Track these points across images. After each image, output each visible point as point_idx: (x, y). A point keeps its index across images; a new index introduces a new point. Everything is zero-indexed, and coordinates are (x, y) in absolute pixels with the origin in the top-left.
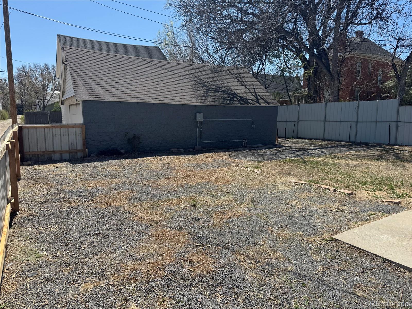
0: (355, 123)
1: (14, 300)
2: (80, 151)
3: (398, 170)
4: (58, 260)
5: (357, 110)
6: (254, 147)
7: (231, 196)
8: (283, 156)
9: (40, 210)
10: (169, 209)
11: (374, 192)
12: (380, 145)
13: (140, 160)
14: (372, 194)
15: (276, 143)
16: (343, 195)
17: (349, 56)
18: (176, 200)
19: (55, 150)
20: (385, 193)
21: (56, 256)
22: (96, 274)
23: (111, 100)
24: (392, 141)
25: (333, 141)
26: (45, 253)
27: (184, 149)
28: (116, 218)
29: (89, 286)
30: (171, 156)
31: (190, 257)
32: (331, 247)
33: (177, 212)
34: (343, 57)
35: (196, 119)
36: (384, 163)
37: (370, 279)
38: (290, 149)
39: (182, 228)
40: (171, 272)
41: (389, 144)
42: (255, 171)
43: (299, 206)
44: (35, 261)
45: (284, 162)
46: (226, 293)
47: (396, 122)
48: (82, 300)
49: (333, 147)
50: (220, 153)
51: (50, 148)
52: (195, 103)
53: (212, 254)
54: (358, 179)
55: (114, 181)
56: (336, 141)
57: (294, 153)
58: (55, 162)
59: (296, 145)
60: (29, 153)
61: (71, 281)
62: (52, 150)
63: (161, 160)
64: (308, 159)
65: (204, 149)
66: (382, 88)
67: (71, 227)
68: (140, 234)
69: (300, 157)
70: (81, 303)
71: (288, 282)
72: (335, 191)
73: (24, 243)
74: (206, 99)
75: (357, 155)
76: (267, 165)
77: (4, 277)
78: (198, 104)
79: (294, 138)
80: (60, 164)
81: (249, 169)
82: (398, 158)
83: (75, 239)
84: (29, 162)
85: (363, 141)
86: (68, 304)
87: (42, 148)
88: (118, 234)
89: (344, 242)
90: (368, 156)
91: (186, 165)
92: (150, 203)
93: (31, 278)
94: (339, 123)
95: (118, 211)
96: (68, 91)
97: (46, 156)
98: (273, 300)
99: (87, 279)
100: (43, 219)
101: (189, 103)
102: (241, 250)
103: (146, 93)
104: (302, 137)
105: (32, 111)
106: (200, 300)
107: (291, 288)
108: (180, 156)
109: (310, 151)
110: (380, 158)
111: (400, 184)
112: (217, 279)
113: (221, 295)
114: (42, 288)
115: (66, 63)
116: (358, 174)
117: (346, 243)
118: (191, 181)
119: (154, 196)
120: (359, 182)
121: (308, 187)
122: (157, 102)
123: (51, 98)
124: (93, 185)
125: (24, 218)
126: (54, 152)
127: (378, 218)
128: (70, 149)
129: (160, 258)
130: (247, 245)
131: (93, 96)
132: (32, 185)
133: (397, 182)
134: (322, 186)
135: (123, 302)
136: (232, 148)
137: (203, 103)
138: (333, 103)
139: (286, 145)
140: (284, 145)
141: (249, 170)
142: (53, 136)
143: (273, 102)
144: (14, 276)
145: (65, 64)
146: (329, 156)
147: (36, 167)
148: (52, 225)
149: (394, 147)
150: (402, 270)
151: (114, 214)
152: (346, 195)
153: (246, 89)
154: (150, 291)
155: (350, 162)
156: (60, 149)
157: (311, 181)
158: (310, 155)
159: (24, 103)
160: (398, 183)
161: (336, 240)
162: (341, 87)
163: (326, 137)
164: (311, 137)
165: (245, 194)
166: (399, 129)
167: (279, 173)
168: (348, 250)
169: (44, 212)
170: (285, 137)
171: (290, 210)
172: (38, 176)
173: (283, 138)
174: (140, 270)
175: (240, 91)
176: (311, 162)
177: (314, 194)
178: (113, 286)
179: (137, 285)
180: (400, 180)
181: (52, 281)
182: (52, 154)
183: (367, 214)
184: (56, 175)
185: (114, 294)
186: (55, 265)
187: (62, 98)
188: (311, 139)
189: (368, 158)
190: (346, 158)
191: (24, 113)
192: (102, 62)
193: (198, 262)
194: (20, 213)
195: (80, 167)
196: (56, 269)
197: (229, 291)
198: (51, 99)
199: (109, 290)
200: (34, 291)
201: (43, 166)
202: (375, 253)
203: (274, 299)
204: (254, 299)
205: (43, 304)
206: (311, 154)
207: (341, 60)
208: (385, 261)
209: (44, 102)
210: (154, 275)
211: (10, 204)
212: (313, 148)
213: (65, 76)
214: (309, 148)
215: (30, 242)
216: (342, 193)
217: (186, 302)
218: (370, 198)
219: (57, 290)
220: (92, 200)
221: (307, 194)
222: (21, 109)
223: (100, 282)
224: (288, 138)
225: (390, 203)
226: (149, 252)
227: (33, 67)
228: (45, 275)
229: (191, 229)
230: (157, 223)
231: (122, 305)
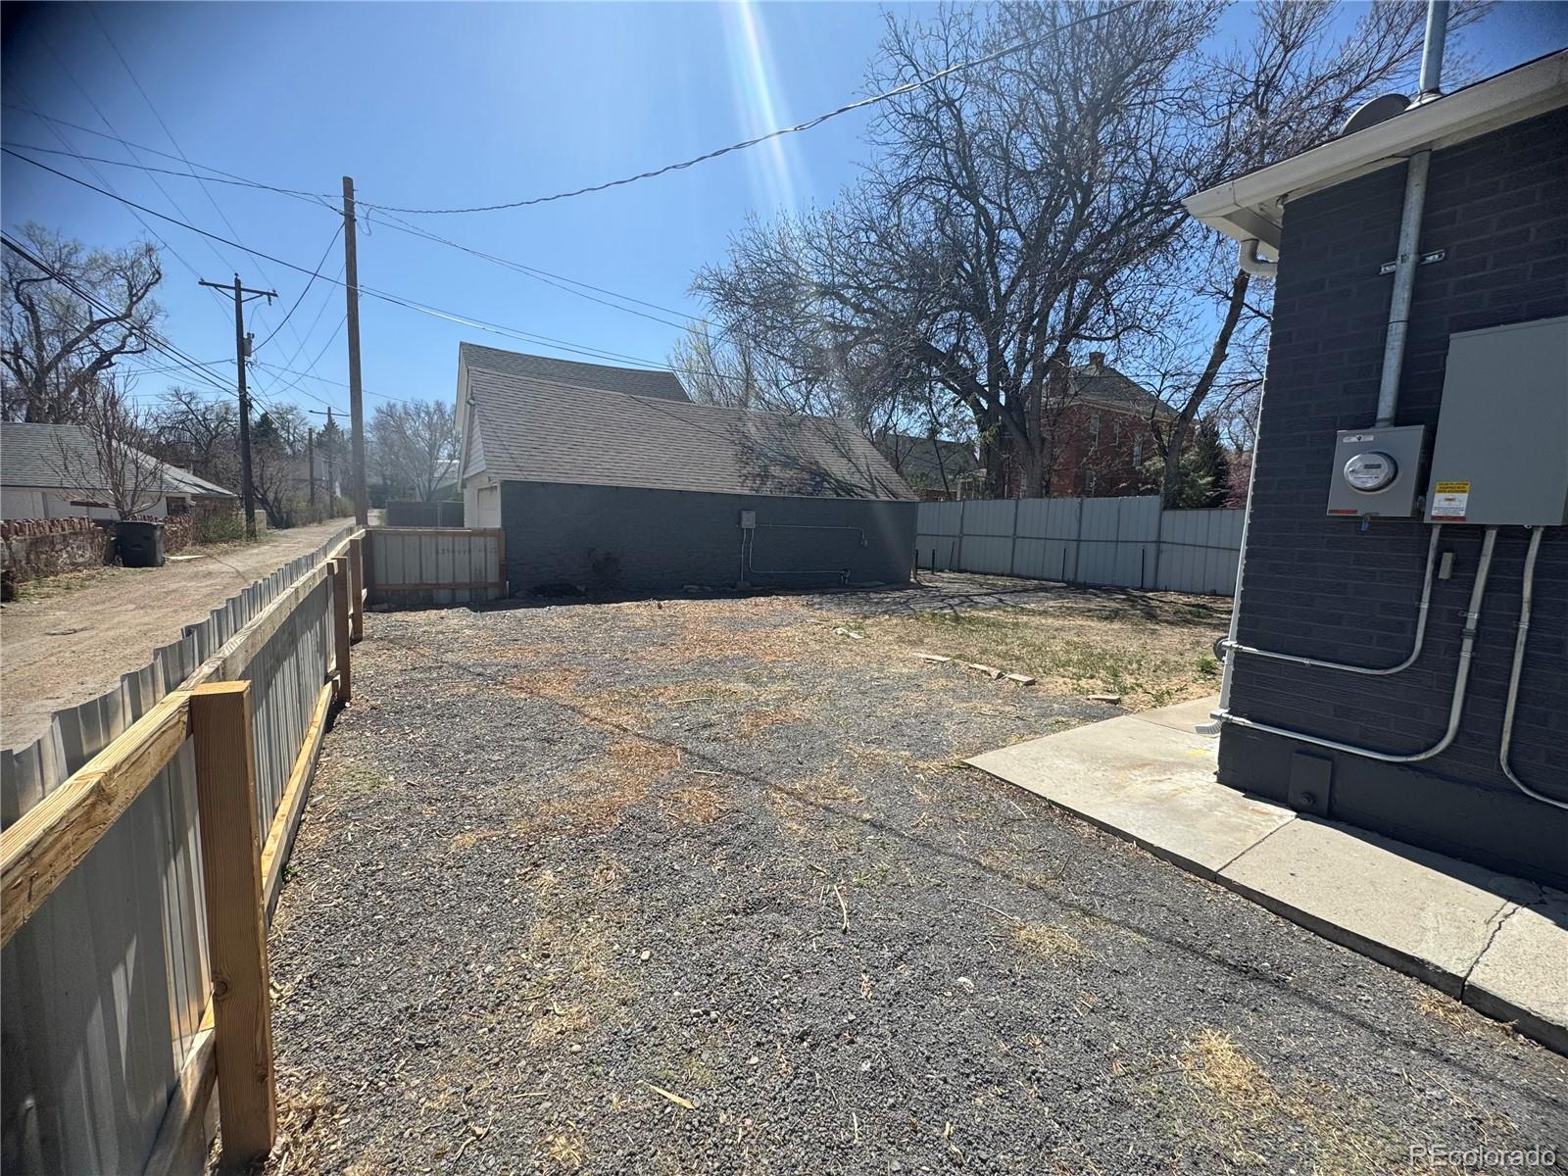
0: (1075, 543)
1: (317, 860)
2: (494, 585)
3: (1141, 639)
4: (415, 793)
5: (1078, 514)
6: (863, 587)
7: (789, 682)
8: (917, 608)
9: (393, 698)
10: (655, 705)
11: (1079, 679)
12: (1123, 590)
13: (614, 608)
14: (1073, 684)
15: (912, 580)
16: (1013, 685)
17: (1072, 404)
18: (672, 687)
19: (441, 582)
20: (1099, 682)
21: (413, 785)
22: (486, 819)
23: (562, 480)
24: (1148, 583)
25: (1029, 578)
26: (391, 778)
27: (713, 587)
28: (544, 718)
29: (468, 839)
30: (682, 601)
31: (677, 793)
32: (959, 780)
33: (671, 710)
34: (1061, 405)
35: (739, 523)
36: (1116, 625)
37: (1015, 837)
38: (938, 594)
39: (672, 742)
40: (634, 817)
41: (1142, 588)
42: (852, 634)
43: (920, 703)
44: (368, 792)
45: (917, 619)
46: (731, 858)
47: (1156, 542)
48: (451, 863)
49: (1026, 590)
50: (788, 597)
51: (430, 578)
52: (739, 491)
53: (721, 789)
54: (1054, 653)
55: (555, 648)
56: (1035, 579)
57: (942, 601)
58: (440, 607)
59: (950, 585)
60: (386, 588)
61: (435, 830)
62: (434, 582)
63: (660, 607)
64: (965, 612)
65: (756, 588)
66: (1140, 472)
67: (452, 732)
68: (587, 749)
69: (952, 609)
70: (449, 868)
71: (854, 840)
72: (1000, 676)
73: (352, 760)
74: (763, 483)
75: (1068, 608)
76: (880, 623)
77: (304, 821)
78: (746, 492)
79: (952, 570)
80: (450, 611)
81: (839, 631)
82: (1151, 615)
83: (456, 756)
84: (385, 606)
85: (1090, 581)
86: (423, 870)
87: (413, 578)
88: (544, 749)
89: (983, 771)
90: (1089, 611)
91: (710, 620)
92: (619, 693)
93: (357, 823)
94: (1043, 541)
95: (552, 702)
96: (476, 461)
97: (421, 593)
98: (819, 871)
99: (468, 827)
100: (398, 716)
101: (726, 491)
102: (783, 783)
103: (636, 467)
104: (969, 569)
105: (405, 500)
106: (679, 868)
107: (859, 850)
108: (701, 602)
109: (977, 599)
110: (1113, 616)
111: (1135, 666)
112: (719, 834)
113: (721, 860)
114: (375, 840)
115: (472, 401)
116: (1057, 646)
117: (987, 773)
118: (713, 653)
119: (629, 680)
120: (1053, 660)
121: (948, 670)
122: (658, 486)
123: (444, 474)
124: (510, 654)
125: (359, 713)
126: (438, 586)
127: (1067, 726)
128: (473, 580)
129: (617, 793)
130: (796, 774)
131: (525, 473)
132: (385, 651)
133: (1130, 663)
134: (976, 666)
135: (529, 868)
136: (815, 588)
137: (757, 491)
138: (1031, 499)
139: (931, 585)
140: (927, 584)
141: (839, 633)
142: (437, 552)
143: (907, 494)
144: (323, 819)
145: (471, 405)
146: (1010, 609)
147: (399, 616)
148: (414, 728)
149: (1150, 594)
150: (1078, 821)
151: (542, 711)
152: (1021, 684)
153: (851, 464)
154: (585, 851)
155: (1050, 621)
156: (451, 581)
157: (959, 657)
158: (974, 605)
159: (389, 482)
160: (1131, 665)
161: (970, 766)
162: (1055, 468)
163: (1016, 572)
164: (987, 570)
165: (818, 680)
166: (1163, 556)
167: (900, 640)
168: (987, 786)
169: (401, 703)
170: (933, 569)
171: (899, 711)
172: (399, 633)
173: (929, 569)
174: (574, 814)
175: (838, 468)
176: (971, 620)
177: (956, 681)
178: (515, 840)
179: (562, 839)
180: (1138, 658)
181: (398, 829)
182: (435, 591)
183: (1051, 720)
184: (438, 633)
185: (514, 855)
186: (408, 800)
187: (464, 473)
188: (986, 574)
189: (1090, 614)
190: (1044, 613)
191: (386, 505)
192: (547, 402)
193: (689, 803)
194: (351, 704)
195: (490, 618)
196: (409, 808)
197: (738, 854)
198: (447, 476)
199: (507, 847)
200: (359, 847)
201: (413, 614)
202: (1035, 792)
203: (820, 868)
204: (783, 867)
205: (374, 868)
206: (977, 603)
207: (1055, 411)
208: (1052, 804)
209: (430, 481)
210: (598, 823)
211: (330, 683)
212: (985, 591)
213: (471, 430)
214: (976, 591)
215: (366, 758)
216: (1014, 680)
217: (650, 871)
218: (1066, 691)
219: (405, 845)
220: (502, 683)
221: (943, 681)
222: (383, 496)
223: (493, 832)
224: (942, 571)
225: (1100, 702)
226: (598, 781)
227: (411, 407)
228: (385, 818)
229: (692, 743)
230: (625, 730)
231: (527, 873)
